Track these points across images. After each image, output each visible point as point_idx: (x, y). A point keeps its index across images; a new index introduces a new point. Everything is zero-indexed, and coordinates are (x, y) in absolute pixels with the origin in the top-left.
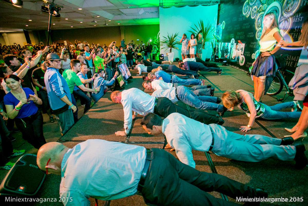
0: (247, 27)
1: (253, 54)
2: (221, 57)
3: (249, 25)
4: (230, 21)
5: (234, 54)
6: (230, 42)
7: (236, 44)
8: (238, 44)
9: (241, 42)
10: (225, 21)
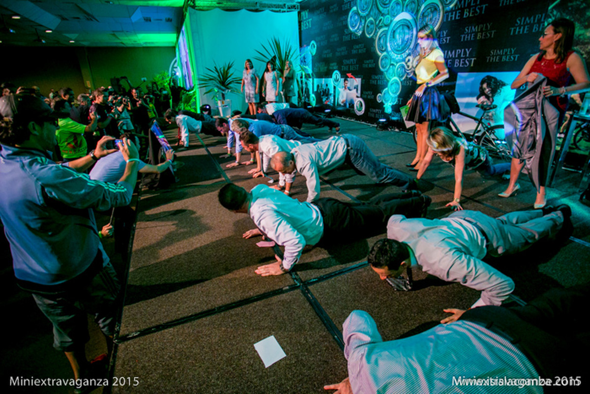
0: (360, 51)
1: (379, 94)
2: (316, 104)
3: (364, 47)
4: (326, 41)
5: (343, 97)
6: (331, 77)
7: (343, 79)
8: (349, 79)
9: (352, 76)
10: (315, 40)
